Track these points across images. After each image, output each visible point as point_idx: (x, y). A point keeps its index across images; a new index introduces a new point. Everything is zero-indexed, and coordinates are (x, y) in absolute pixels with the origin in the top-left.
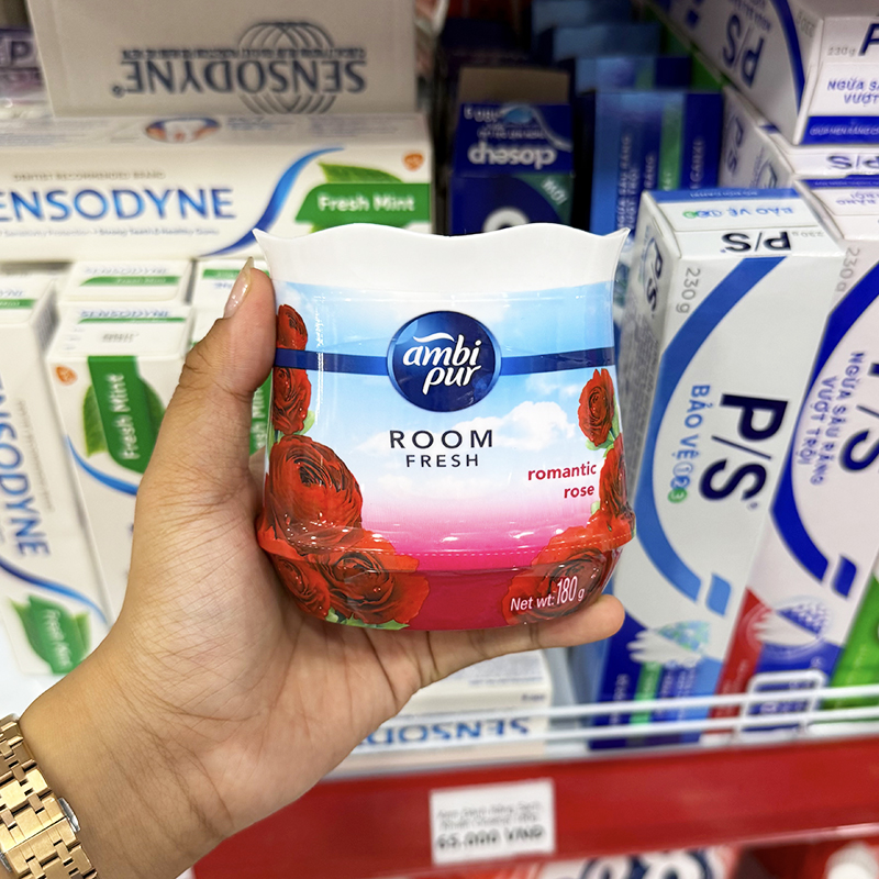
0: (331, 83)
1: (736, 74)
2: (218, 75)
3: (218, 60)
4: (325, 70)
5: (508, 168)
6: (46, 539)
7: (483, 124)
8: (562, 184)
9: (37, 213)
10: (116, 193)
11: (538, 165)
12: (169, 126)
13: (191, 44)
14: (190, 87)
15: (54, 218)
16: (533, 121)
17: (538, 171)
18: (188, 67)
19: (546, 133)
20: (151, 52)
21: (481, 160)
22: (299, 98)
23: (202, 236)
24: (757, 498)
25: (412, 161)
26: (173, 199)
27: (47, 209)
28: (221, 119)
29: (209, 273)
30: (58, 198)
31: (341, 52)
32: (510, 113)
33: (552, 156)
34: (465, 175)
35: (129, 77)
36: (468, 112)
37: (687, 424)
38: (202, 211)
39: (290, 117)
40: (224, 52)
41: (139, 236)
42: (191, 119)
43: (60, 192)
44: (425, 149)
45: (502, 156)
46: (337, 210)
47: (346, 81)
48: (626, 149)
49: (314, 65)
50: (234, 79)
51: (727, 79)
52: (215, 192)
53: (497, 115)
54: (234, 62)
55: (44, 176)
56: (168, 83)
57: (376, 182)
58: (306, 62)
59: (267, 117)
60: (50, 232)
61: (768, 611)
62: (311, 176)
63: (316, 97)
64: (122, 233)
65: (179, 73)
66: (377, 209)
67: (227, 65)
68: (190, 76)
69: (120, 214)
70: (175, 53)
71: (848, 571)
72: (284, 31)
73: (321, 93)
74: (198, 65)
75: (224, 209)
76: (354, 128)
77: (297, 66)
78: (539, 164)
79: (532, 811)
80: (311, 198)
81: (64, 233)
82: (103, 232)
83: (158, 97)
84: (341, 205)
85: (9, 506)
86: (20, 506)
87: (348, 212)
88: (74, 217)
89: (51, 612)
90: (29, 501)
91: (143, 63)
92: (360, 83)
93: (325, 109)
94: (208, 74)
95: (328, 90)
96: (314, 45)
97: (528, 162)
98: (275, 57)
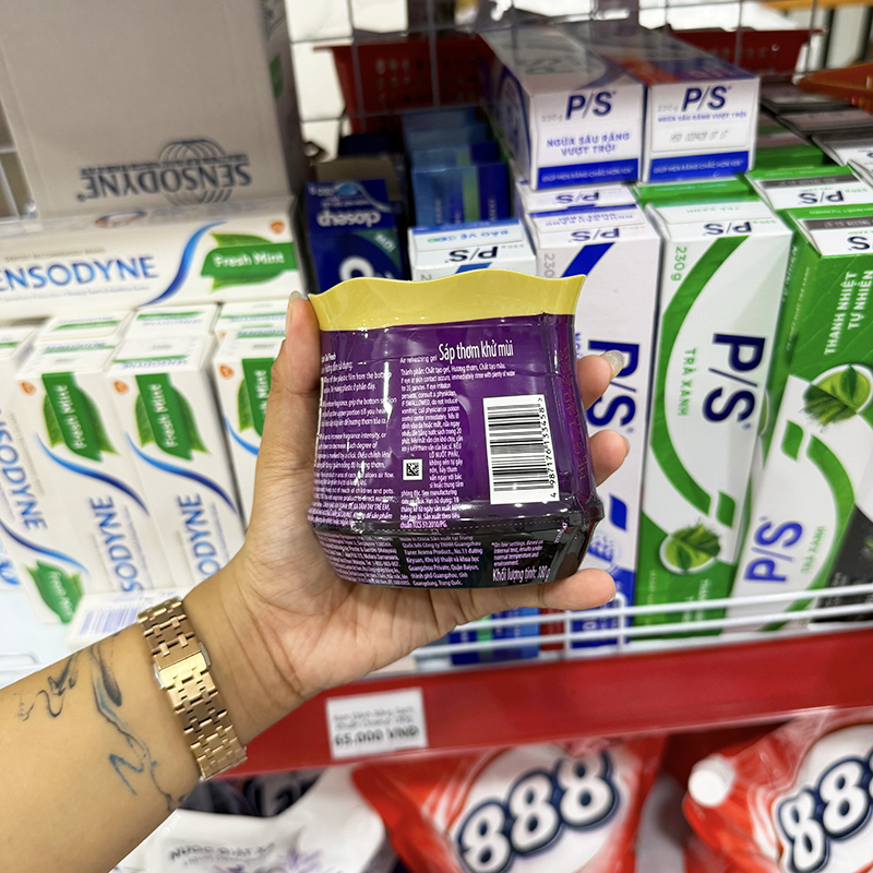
0: (226, 180)
2: (148, 181)
3: (145, 171)
4: (221, 171)
5: (347, 227)
6: (43, 516)
7: (324, 197)
8: (389, 236)
9: (23, 283)
10: (75, 266)
13: (127, 160)
14: (130, 192)
15: (36, 286)
16: (359, 193)
17: (369, 228)
18: (127, 177)
19: (369, 201)
20: (101, 169)
21: (327, 223)
22: (206, 193)
23: (138, 292)
25: (276, 227)
26: (113, 270)
27: (30, 280)
28: (149, 211)
29: (141, 316)
30: (36, 272)
31: (231, 157)
32: (342, 188)
34: (319, 235)
35: (89, 188)
36: (312, 190)
38: (134, 273)
40: (150, 165)
41: (95, 296)
43: (38, 268)
44: (285, 219)
45: (342, 219)
46: (229, 267)
47: (237, 178)
49: (213, 169)
50: (159, 183)
52: (142, 260)
53: (333, 191)
54: (158, 171)
55: (25, 257)
56: (114, 189)
57: (254, 244)
58: (207, 167)
59: (186, 207)
60: (35, 297)
62: (207, 244)
63: (218, 191)
64: (84, 293)
65: (121, 182)
66: (257, 263)
67: (153, 174)
69: (79, 280)
70: (117, 168)
71: (619, 508)
72: (189, 148)
73: (221, 188)
74: (133, 175)
75: (150, 271)
77: (201, 171)
78: (370, 222)
79: (408, 714)
80: (209, 258)
81: (42, 297)
82: (70, 294)
83: (108, 200)
84: (232, 262)
85: (15, 492)
86: (23, 491)
87: (237, 267)
88: (50, 286)
89: (53, 573)
90: (27, 487)
91: (96, 177)
92: (247, 178)
93: (226, 199)
94: (140, 180)
95: (225, 186)
96: (211, 155)
97: (360, 222)
98: (185, 166)
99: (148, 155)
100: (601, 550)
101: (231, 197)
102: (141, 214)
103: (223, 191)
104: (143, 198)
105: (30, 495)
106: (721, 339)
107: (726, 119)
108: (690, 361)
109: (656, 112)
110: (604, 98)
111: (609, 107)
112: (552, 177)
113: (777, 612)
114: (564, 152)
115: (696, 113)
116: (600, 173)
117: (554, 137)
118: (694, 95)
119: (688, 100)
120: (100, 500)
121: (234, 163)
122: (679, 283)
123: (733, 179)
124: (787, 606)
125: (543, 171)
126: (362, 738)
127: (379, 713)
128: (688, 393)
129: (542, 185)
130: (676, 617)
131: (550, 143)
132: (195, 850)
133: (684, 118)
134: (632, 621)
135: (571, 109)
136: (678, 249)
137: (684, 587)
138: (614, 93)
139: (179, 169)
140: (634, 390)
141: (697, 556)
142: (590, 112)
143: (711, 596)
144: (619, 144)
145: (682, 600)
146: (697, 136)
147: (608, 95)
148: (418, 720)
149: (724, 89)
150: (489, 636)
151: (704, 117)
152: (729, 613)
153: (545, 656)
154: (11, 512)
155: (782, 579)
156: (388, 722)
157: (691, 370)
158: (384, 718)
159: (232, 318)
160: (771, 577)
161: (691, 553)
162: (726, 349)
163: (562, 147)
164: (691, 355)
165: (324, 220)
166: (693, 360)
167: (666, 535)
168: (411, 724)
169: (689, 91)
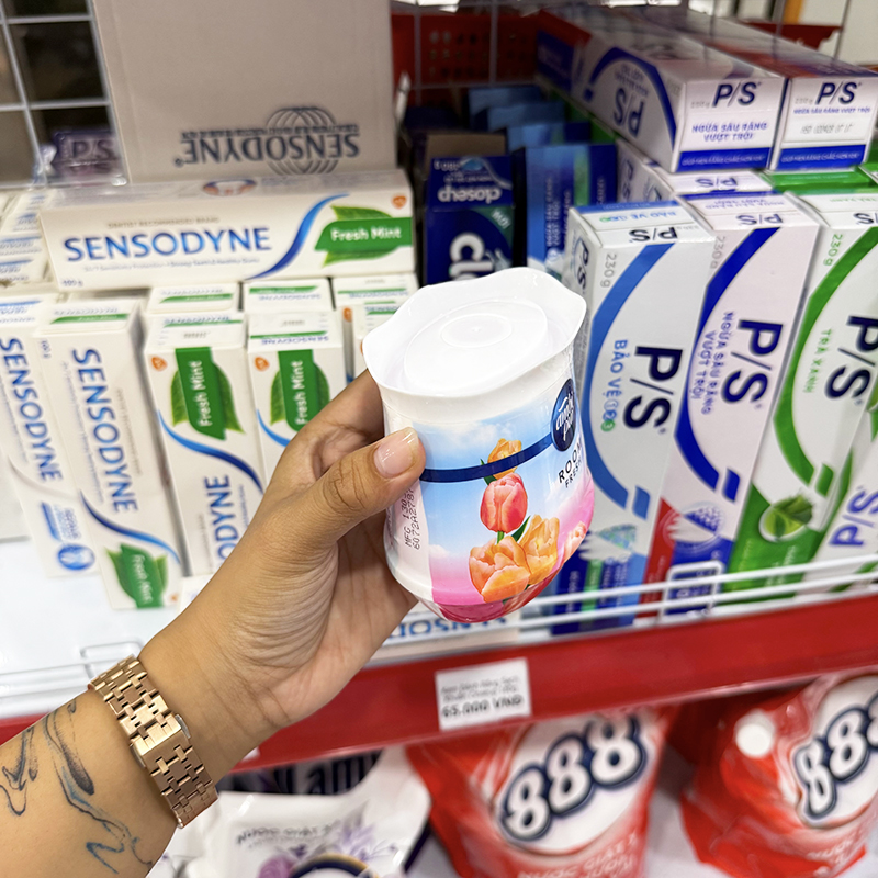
0: (334, 150)
1: (625, 130)
2: (252, 147)
3: (251, 137)
4: (329, 141)
5: (467, 203)
6: (135, 498)
7: (448, 172)
8: (506, 213)
9: (124, 252)
10: (183, 235)
11: (488, 201)
12: (220, 185)
13: (232, 125)
14: (231, 157)
15: (137, 255)
16: (484, 169)
17: (489, 205)
18: (230, 143)
19: (493, 177)
20: (203, 133)
21: (448, 199)
22: (311, 163)
23: (247, 265)
24: (665, 425)
25: (398, 201)
26: (225, 240)
27: (132, 248)
28: (257, 179)
29: (253, 290)
30: (140, 240)
31: (340, 127)
32: (467, 164)
33: (498, 193)
34: (436, 210)
35: (188, 152)
36: (437, 165)
37: (613, 370)
38: (247, 245)
39: (305, 176)
40: (256, 131)
41: (200, 267)
42: (234, 180)
43: (142, 235)
44: (407, 192)
45: (464, 195)
46: (345, 240)
47: (345, 149)
48: (550, 188)
49: (322, 137)
50: (264, 150)
51: (618, 134)
52: (256, 231)
53: (458, 166)
54: (264, 138)
55: (130, 224)
56: (216, 155)
57: (372, 218)
58: (315, 136)
59: (289, 177)
60: (134, 266)
61: (678, 515)
62: (327, 216)
63: (323, 161)
64: (187, 264)
65: (223, 147)
66: (374, 238)
67: (258, 140)
68: (231, 149)
69: (186, 250)
70: (220, 133)
71: (734, 480)
72: (299, 114)
73: (328, 158)
74: (237, 141)
75: (263, 243)
76: (354, 181)
77: (309, 139)
78: (489, 199)
79: (513, 684)
80: (327, 231)
81: (144, 266)
82: (173, 264)
83: (209, 165)
84: (348, 236)
85: (108, 473)
86: (117, 472)
87: (353, 241)
88: (153, 254)
89: (137, 556)
90: (123, 467)
91: (197, 141)
92: (355, 149)
93: (330, 170)
94: (244, 147)
95: (333, 156)
96: (321, 124)
97: (481, 198)
98: (293, 134)
99: (256, 121)
100: (708, 520)
101: (336, 168)
102: (250, 183)
103: (328, 162)
104: (246, 164)
105: (125, 476)
106: (855, 321)
107: (852, 114)
108: (825, 341)
109: (794, 103)
110: (750, 88)
111: (753, 97)
112: (692, 161)
113: (846, 575)
114: (707, 138)
115: (828, 107)
116: (735, 159)
117: (700, 122)
118: (828, 89)
119: (823, 94)
120: (216, 480)
122: (829, 268)
123: (851, 170)
124: (858, 568)
125: (685, 155)
126: (469, 709)
127: (487, 684)
128: (816, 371)
129: (683, 167)
130: (759, 583)
131: (696, 129)
132: (260, 833)
133: (816, 111)
134: (724, 588)
135: (719, 96)
136: (835, 236)
137: (772, 555)
138: (760, 83)
140: (769, 368)
141: (791, 524)
142: (736, 101)
143: (796, 562)
144: (756, 132)
145: (769, 566)
146: (825, 128)
147: (754, 85)
148: (523, 690)
149: (854, 85)
150: (593, 606)
151: (833, 111)
152: (807, 577)
153: (640, 624)
154: (100, 494)
155: (860, 544)
156: (494, 693)
157: (823, 350)
158: (491, 688)
159: (352, 293)
160: (853, 542)
161: (786, 520)
162: (857, 330)
163: (706, 133)
164: (826, 336)
165: (445, 196)
166: (827, 340)
167: (769, 505)
168: (516, 693)
169: (825, 85)
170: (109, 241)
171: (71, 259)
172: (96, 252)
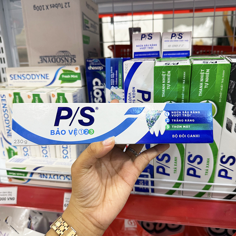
2: (54, 60)
3: (53, 58)
4: (70, 59)
5: (95, 70)
7: (90, 63)
9: (21, 78)
10: (32, 75)
14: (49, 62)
15: (23, 79)
16: (98, 62)
17: (100, 71)
18: (49, 59)
19: (101, 64)
20: (44, 56)
22: (66, 64)
23: (44, 83)
25: (77, 69)
26: (40, 76)
27: (22, 78)
30: (24, 76)
31: (72, 56)
35: (41, 61)
38: (44, 78)
40: (54, 56)
41: (35, 83)
45: (93, 68)
47: (73, 61)
48: (112, 69)
49: (68, 58)
50: (56, 61)
52: (46, 74)
53: (92, 61)
54: (56, 58)
55: (22, 72)
56: (46, 61)
57: (71, 72)
58: (67, 58)
60: (23, 82)
62: (61, 72)
64: (33, 82)
66: (72, 77)
69: (33, 79)
70: (47, 56)
72: (63, 53)
74: (51, 58)
75: (48, 78)
77: (65, 58)
78: (100, 69)
80: (61, 76)
81: (25, 82)
82: (30, 82)
84: (66, 77)
86: (8, 127)
88: (26, 79)
89: (12, 151)
90: (9, 125)
92: (75, 61)
94: (52, 60)
95: (70, 62)
96: (68, 55)
97: (98, 69)
98: (62, 57)
99: (54, 54)
105: (10, 128)
107: (183, 42)
109: (164, 39)
112: (138, 55)
114: (140, 49)
115: (175, 40)
116: (150, 54)
118: (174, 35)
121: (73, 57)
125: (134, 53)
129: (135, 57)
131: (137, 46)
133: (171, 41)
135: (142, 38)
138: (153, 34)
139: (60, 58)
142: (147, 39)
146: (175, 46)
147: (151, 34)
149: (182, 34)
151: (177, 41)
154: (5, 132)
163: (140, 47)
165: (90, 68)
170: (18, 76)
171: (11, 79)
172: (16, 78)
